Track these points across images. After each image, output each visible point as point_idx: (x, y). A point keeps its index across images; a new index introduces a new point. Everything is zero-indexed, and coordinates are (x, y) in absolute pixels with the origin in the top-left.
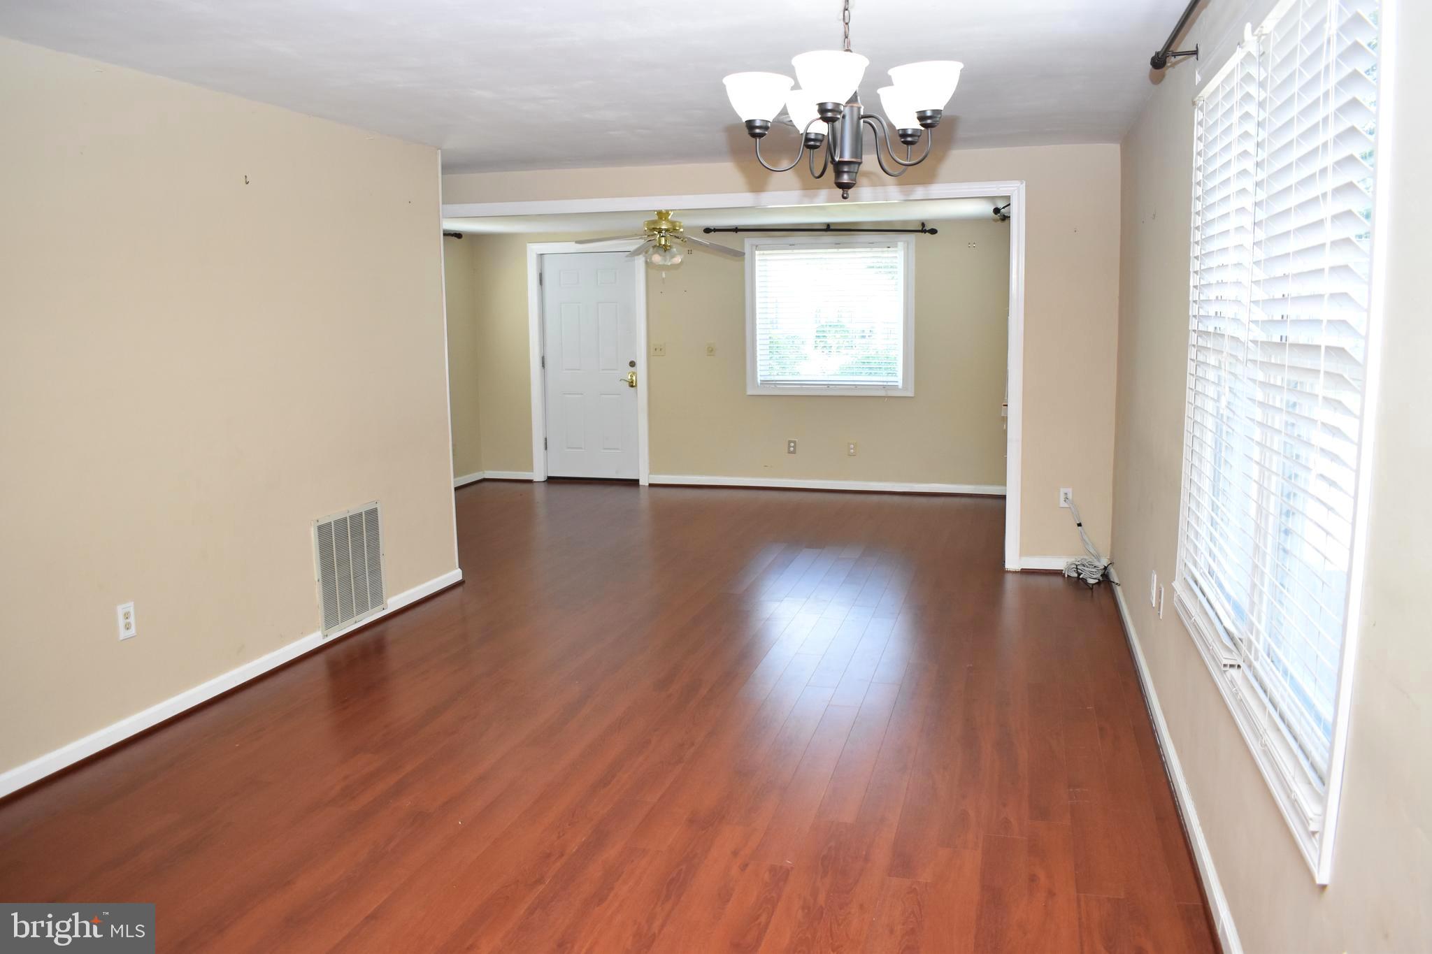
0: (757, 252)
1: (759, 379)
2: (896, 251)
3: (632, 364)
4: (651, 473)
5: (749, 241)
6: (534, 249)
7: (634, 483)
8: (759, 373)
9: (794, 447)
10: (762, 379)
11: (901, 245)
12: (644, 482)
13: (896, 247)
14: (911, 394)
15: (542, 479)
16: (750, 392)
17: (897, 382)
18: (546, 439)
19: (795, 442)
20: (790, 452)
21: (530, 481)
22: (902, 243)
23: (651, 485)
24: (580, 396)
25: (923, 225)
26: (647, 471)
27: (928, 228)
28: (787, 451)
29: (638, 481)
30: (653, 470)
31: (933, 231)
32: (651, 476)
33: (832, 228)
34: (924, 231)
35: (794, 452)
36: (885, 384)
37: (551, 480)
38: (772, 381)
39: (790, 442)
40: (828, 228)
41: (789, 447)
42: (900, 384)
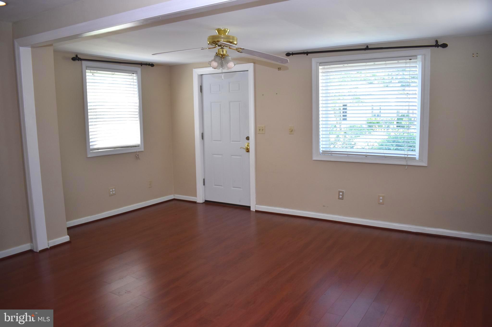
0: (320, 67)
1: (321, 150)
2: (416, 62)
3: (248, 138)
4: (256, 204)
5: (315, 60)
6: (197, 72)
7: (248, 208)
8: (321, 146)
9: (342, 195)
10: (324, 150)
11: (419, 57)
12: (253, 209)
13: (416, 59)
14: (425, 164)
15: (201, 202)
16: (315, 158)
17: (415, 155)
18: (204, 180)
19: (343, 192)
20: (339, 198)
21: (195, 202)
22: (421, 56)
23: (257, 211)
24: (221, 156)
25: (437, 41)
26: (255, 203)
27: (440, 43)
28: (337, 197)
29: (250, 207)
30: (258, 202)
31: (444, 46)
32: (256, 206)
33: (369, 47)
34: (437, 45)
35: (342, 199)
36: (406, 156)
37: (207, 202)
38: (330, 151)
39: (340, 192)
40: (367, 48)
41: (339, 195)
42: (417, 157)
